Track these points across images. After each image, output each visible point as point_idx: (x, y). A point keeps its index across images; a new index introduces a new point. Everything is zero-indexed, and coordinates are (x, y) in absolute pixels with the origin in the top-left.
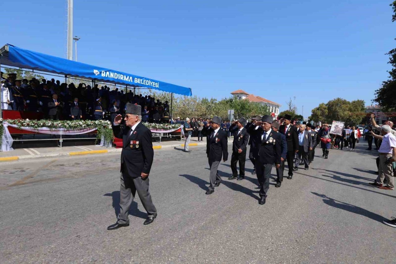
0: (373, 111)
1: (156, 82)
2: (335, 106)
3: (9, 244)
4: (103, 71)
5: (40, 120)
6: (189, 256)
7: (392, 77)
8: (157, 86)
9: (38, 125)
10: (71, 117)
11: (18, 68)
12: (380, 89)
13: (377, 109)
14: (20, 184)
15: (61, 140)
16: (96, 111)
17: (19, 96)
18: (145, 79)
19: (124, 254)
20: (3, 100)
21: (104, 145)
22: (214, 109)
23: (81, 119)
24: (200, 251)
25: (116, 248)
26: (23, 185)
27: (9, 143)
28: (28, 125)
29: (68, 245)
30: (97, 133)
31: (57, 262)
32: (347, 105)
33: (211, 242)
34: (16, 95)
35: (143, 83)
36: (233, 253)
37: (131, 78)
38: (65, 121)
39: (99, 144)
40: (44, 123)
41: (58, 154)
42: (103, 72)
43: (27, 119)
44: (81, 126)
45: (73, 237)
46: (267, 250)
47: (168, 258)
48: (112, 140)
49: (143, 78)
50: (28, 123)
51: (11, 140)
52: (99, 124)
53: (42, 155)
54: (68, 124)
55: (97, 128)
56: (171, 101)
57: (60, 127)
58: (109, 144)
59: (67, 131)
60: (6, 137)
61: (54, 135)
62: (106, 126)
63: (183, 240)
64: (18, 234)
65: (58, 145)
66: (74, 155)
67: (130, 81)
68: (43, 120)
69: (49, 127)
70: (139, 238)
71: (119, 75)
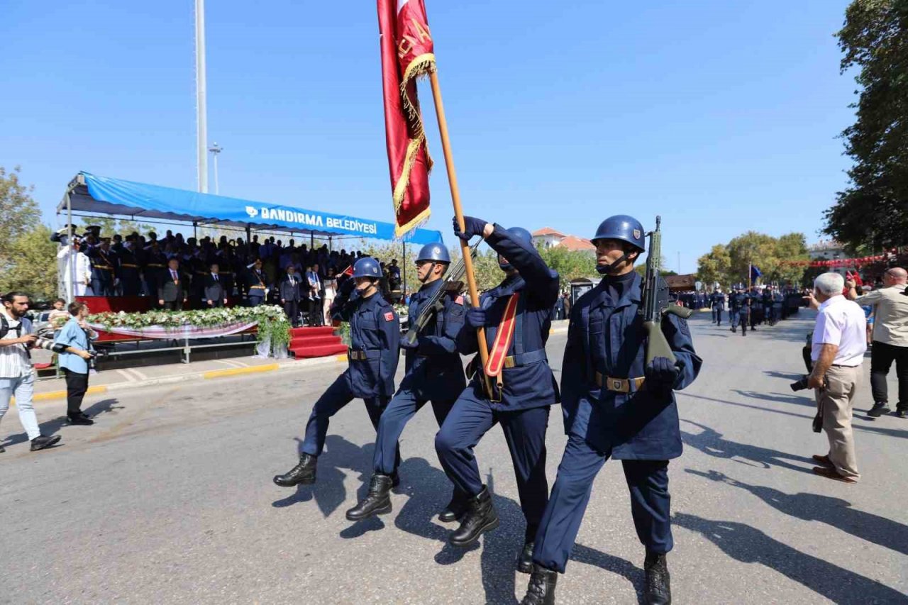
0: (826, 254)
1: (369, 222)
2: (744, 248)
3: (81, 550)
4: (263, 209)
5: (146, 313)
6: (422, 563)
7: (853, 182)
8: (375, 231)
9: (142, 322)
10: (206, 302)
11: (105, 215)
12: (832, 208)
13: (833, 249)
15: (187, 350)
17: (105, 267)
18: (347, 219)
19: (295, 562)
20: (76, 278)
21: (270, 356)
22: (494, 270)
23: (225, 306)
25: (280, 551)
26: (113, 440)
28: (123, 323)
29: (190, 548)
30: (256, 331)
31: (166, 581)
32: (768, 245)
34: (99, 266)
35: (343, 228)
37: (319, 218)
38: (194, 311)
40: (154, 318)
41: (182, 377)
42: (265, 211)
43: (122, 313)
44: (225, 319)
45: (200, 533)
47: (380, 567)
48: (287, 344)
49: (343, 216)
50: (122, 319)
52: (261, 314)
53: (150, 381)
54: (199, 317)
55: (256, 323)
56: (402, 259)
57: (184, 325)
58: (280, 352)
59: (198, 330)
62: (273, 317)
64: (99, 530)
65: (183, 360)
66: (213, 378)
67: (317, 224)
68: (151, 312)
69: (163, 324)
70: (328, 531)
71: (295, 214)
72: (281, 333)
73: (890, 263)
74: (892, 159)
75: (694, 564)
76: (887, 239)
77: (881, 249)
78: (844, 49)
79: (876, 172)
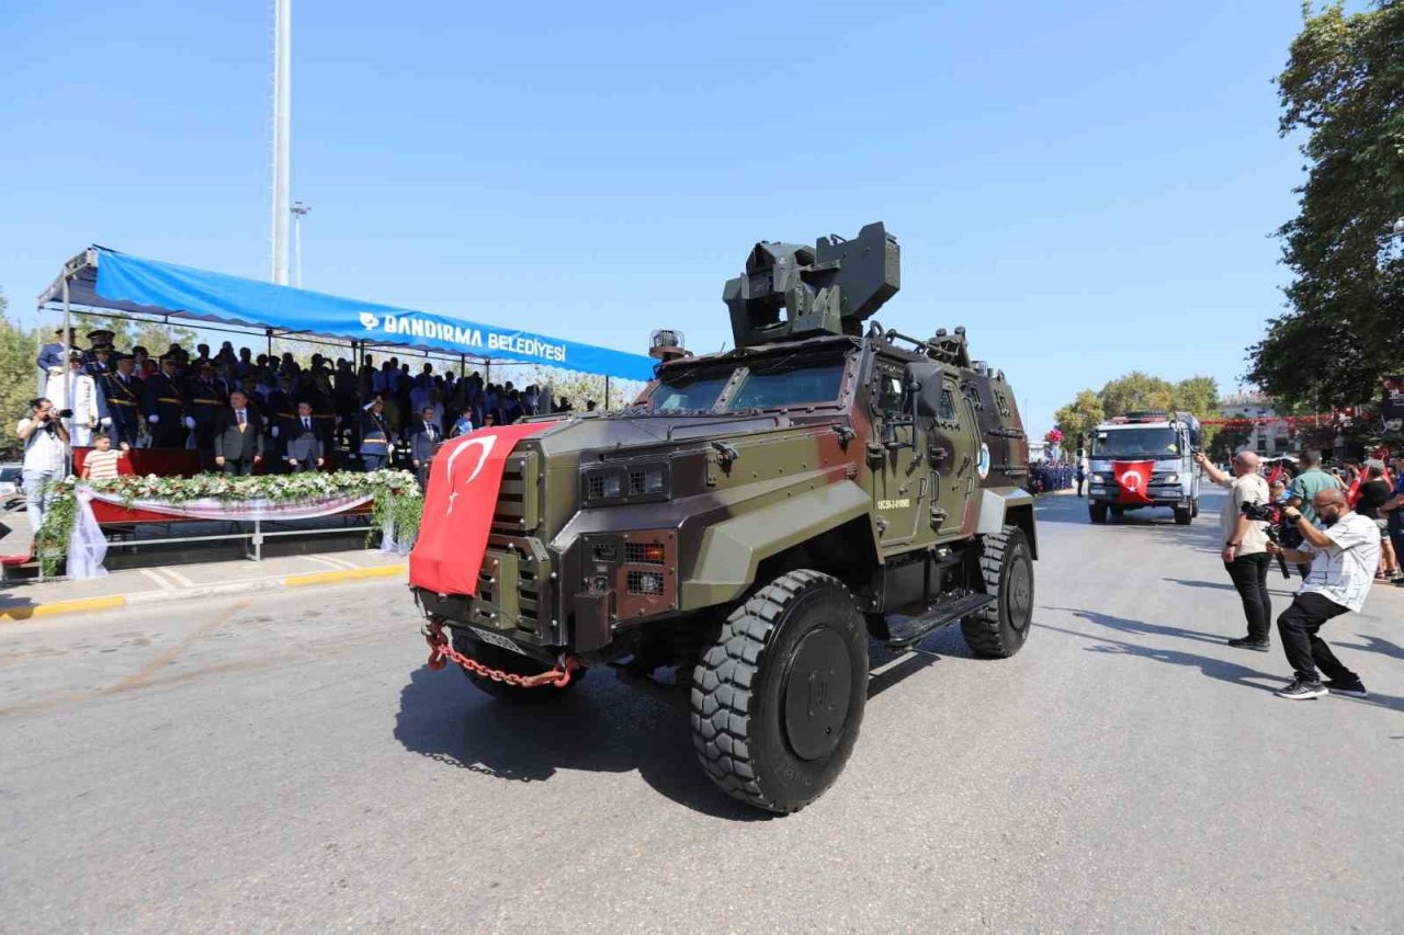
0: (1246, 410)
1: (555, 343)
3: (122, 878)
4: (388, 317)
5: (191, 478)
6: (677, 897)
7: (1293, 306)
8: (561, 357)
9: (185, 492)
12: (1260, 344)
13: (1258, 405)
14: (136, 687)
15: (258, 538)
16: (366, 441)
17: (126, 403)
18: (521, 336)
19: (476, 898)
20: (73, 418)
21: (392, 551)
23: (320, 469)
24: (709, 879)
25: (451, 879)
26: (149, 690)
27: (95, 552)
28: (154, 493)
29: (303, 874)
30: (370, 511)
32: (1161, 394)
33: (744, 850)
34: (116, 401)
35: (512, 349)
36: (811, 882)
37: (477, 334)
38: (271, 476)
39: (379, 548)
40: (205, 487)
41: (251, 584)
42: (391, 320)
43: (152, 477)
44: (321, 490)
45: (317, 849)
46: (915, 868)
47: (613, 905)
49: (515, 332)
50: (153, 487)
51: (102, 543)
52: (378, 484)
53: (198, 589)
54: (279, 485)
55: (370, 497)
56: (604, 399)
57: (254, 498)
59: (276, 507)
60: (84, 534)
61: (236, 522)
62: (398, 489)
63: (656, 846)
64: (147, 844)
65: (249, 555)
66: (300, 586)
67: (473, 343)
68: (200, 476)
69: (219, 496)
70: (521, 846)
71: (439, 326)
72: (411, 516)
73: (1344, 429)
74: (1351, 272)
75: (1086, 900)
76: (1339, 392)
77: (1330, 408)
78: (1284, 104)
79: (1327, 291)
